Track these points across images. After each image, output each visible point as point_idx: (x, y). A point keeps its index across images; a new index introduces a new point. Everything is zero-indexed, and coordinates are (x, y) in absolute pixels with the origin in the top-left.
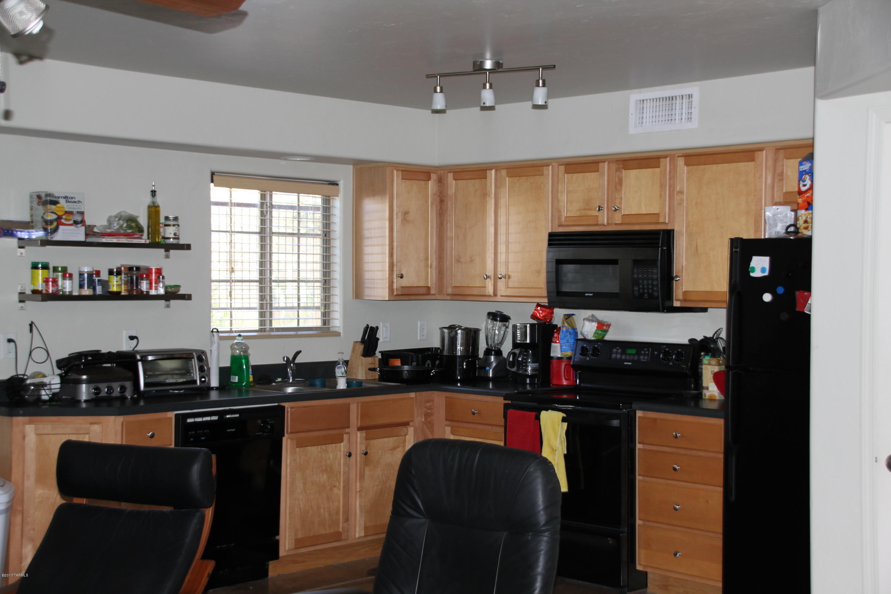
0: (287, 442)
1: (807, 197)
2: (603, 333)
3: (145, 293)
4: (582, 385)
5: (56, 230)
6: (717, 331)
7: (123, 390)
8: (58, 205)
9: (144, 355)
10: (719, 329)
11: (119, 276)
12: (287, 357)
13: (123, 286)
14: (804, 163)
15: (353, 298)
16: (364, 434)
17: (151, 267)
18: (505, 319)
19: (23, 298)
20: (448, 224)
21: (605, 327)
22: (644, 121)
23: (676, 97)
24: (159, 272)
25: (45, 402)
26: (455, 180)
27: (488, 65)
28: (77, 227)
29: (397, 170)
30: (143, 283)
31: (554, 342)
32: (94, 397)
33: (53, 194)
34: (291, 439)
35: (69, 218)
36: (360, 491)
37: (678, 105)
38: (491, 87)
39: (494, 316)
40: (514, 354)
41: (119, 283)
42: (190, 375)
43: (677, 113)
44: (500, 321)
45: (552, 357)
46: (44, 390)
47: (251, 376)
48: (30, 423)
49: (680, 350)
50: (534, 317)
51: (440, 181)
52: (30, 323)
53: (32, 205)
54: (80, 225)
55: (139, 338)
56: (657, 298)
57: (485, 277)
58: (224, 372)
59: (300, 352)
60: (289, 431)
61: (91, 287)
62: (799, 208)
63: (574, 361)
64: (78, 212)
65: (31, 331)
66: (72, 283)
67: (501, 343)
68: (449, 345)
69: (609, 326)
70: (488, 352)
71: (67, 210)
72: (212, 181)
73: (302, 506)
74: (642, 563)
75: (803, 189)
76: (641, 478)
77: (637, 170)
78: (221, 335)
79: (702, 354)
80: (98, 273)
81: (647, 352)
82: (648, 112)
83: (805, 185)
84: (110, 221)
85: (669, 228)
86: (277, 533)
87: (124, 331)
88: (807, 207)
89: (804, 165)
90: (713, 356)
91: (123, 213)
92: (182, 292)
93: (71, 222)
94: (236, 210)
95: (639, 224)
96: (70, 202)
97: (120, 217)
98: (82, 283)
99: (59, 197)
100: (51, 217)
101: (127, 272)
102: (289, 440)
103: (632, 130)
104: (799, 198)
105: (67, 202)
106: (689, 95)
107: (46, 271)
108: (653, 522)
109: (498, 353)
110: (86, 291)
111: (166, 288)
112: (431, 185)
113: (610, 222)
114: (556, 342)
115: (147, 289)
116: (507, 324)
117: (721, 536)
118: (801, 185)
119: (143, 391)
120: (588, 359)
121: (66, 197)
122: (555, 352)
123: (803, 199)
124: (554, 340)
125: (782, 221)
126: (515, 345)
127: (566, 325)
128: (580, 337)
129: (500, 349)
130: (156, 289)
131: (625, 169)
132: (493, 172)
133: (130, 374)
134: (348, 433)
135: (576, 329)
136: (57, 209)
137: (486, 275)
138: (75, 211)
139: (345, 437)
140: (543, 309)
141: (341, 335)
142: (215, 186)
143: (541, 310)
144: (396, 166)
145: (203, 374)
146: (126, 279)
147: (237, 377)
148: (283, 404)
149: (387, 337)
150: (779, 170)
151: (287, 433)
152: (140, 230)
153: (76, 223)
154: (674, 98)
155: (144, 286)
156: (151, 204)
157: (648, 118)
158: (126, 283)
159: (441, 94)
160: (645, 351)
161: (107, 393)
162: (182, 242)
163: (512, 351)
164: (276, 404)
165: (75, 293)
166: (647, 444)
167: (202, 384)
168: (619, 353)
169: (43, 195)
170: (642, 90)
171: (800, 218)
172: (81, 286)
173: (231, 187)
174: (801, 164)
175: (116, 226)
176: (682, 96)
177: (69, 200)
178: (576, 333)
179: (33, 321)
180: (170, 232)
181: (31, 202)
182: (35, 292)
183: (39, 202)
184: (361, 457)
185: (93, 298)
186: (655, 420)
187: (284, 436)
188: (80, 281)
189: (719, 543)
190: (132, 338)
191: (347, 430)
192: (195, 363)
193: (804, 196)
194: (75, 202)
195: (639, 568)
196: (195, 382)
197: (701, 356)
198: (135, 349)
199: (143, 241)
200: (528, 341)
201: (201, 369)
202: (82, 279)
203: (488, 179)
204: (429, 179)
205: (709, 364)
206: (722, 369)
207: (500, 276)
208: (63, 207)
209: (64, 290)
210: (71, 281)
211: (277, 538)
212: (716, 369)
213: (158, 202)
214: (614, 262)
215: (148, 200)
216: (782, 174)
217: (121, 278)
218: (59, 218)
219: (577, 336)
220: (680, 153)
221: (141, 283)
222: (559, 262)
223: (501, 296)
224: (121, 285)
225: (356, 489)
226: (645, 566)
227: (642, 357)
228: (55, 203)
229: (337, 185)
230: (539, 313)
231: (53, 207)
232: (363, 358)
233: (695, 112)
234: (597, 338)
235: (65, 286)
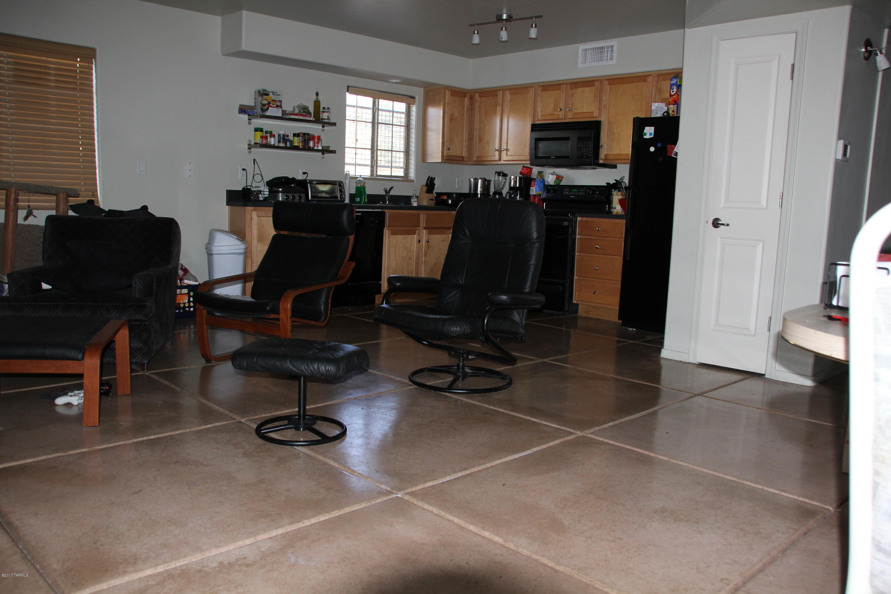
0: (386, 232)
1: (674, 98)
2: (559, 181)
3: (312, 148)
4: (546, 210)
5: (267, 109)
6: (622, 178)
7: (300, 198)
8: (269, 96)
9: (311, 182)
10: (623, 177)
11: (299, 137)
12: (386, 189)
13: (300, 143)
14: (673, 79)
15: (422, 162)
16: (427, 231)
17: (315, 135)
18: (505, 175)
19: (250, 147)
20: (475, 122)
21: (560, 178)
22: (587, 61)
23: (605, 47)
24: (319, 138)
25: (261, 201)
26: (480, 97)
27: (505, 17)
28: (278, 109)
29: (448, 90)
30: (311, 142)
31: (532, 187)
32: (285, 200)
33: (266, 90)
34: (388, 230)
35: (274, 103)
36: (424, 262)
37: (605, 51)
38: (505, 29)
39: (499, 174)
40: (510, 193)
41: (298, 141)
42: (335, 194)
43: (605, 56)
44: (503, 176)
45: (531, 195)
46: (261, 194)
47: (366, 199)
48: (254, 210)
49: (601, 189)
50: (521, 173)
51: (472, 98)
52: (254, 159)
53: (256, 96)
54: (279, 108)
55: (308, 173)
56: (591, 158)
57: (495, 150)
58: (352, 196)
59: (393, 187)
60: (387, 226)
61: (284, 142)
62: (670, 104)
63: (542, 197)
64: (278, 101)
65: (254, 164)
66: (275, 139)
67: (502, 188)
68: (474, 188)
69: (563, 178)
70: (495, 193)
71: (273, 99)
72: (348, 91)
73: (393, 267)
74: (576, 299)
75: (672, 93)
76: (578, 254)
77: (582, 88)
78: (350, 176)
79: (613, 190)
80: (288, 136)
81: (583, 191)
82: (589, 56)
83: (673, 92)
84: (294, 108)
85: (598, 119)
86: (380, 280)
87: (300, 170)
88: (674, 103)
89: (674, 80)
90: (619, 191)
91: (301, 105)
92: (331, 149)
93: (275, 106)
94: (360, 110)
95: (582, 118)
96: (274, 95)
97: (299, 107)
98: (280, 140)
99: (269, 92)
100: (266, 102)
101: (302, 136)
102: (387, 230)
103: (580, 65)
104: (670, 98)
105: (273, 94)
106: (612, 46)
107: (262, 133)
108: (584, 277)
109: (501, 194)
110: (282, 145)
111: (323, 147)
112: (466, 101)
113: (566, 118)
114: (533, 187)
115: (313, 146)
116: (506, 178)
117: (620, 283)
118: (671, 92)
119: (310, 200)
120: (550, 195)
121: (273, 92)
122: (533, 192)
123: (672, 99)
124: (532, 185)
125: (660, 111)
126: (511, 188)
127: (539, 177)
128: (546, 184)
129: (501, 192)
130: (318, 147)
131: (575, 88)
132: (501, 92)
133: (304, 190)
134: (419, 230)
135: (544, 180)
136: (268, 98)
137: (496, 149)
138: (277, 100)
139: (417, 231)
140: (526, 168)
141: (415, 181)
142: (349, 93)
143: (525, 169)
144: (447, 88)
145: (341, 193)
146: (302, 140)
147: (359, 198)
148: (384, 210)
149: (439, 185)
150: (659, 87)
151: (386, 226)
152: (310, 113)
153: (277, 106)
154: (604, 48)
155: (311, 144)
156: (316, 100)
157: (589, 59)
158: (302, 142)
159: (477, 35)
160: (582, 190)
161: (292, 199)
162: (331, 121)
163: (509, 192)
164: (381, 210)
165: (276, 145)
166: (582, 235)
167: (341, 199)
168: (568, 192)
169: (261, 91)
170: (586, 43)
171: (670, 109)
172: (279, 142)
173: (357, 95)
174: (671, 80)
175: (297, 111)
176: (608, 46)
177: (274, 94)
178: (544, 182)
179: (255, 159)
180: (325, 116)
181: (255, 95)
182: (256, 143)
183: (259, 95)
184: (425, 244)
185: (286, 148)
186: (587, 222)
187: (384, 227)
188: (279, 139)
189: (619, 286)
190: (304, 173)
191: (418, 228)
192: (337, 187)
193: (673, 98)
194: (277, 95)
195: (574, 302)
196: (337, 197)
197: (612, 191)
198: (306, 179)
199: (311, 119)
200: (518, 186)
201: (341, 191)
202: (279, 138)
203: (499, 96)
204: (465, 97)
205: (617, 195)
206: (624, 198)
207: (503, 149)
208: (271, 98)
209: (271, 143)
210: (274, 139)
211: (380, 282)
212: (620, 197)
213: (319, 99)
214: (567, 139)
215: (314, 98)
216: (660, 89)
217: (299, 139)
218: (269, 103)
219: (545, 183)
220: (606, 78)
221: (310, 142)
222: (537, 140)
223: (504, 161)
224: (299, 142)
225: (422, 261)
226: (577, 301)
227: (580, 193)
228: (268, 95)
229: (415, 98)
230: (524, 171)
231: (266, 97)
232: (426, 194)
233: (615, 55)
234: (556, 184)
235: (271, 141)
